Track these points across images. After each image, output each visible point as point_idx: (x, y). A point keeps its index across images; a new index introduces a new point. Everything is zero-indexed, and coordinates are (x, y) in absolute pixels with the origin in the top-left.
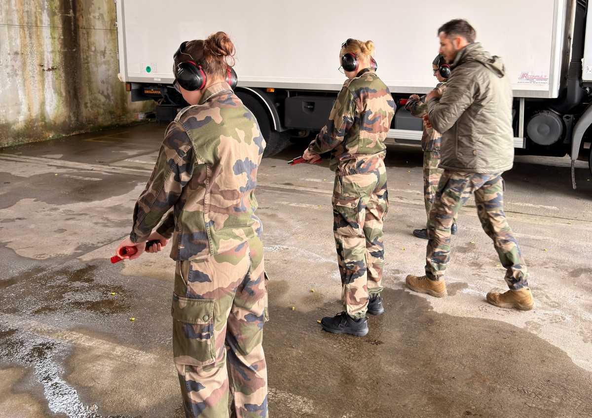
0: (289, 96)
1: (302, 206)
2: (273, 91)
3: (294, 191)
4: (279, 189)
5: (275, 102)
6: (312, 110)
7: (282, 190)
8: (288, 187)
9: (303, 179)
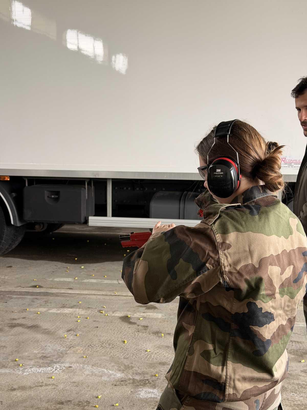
0: (27, 185)
1: (64, 312)
2: (9, 179)
3: (46, 294)
4: (28, 293)
5: (11, 192)
6: (57, 200)
7: (32, 294)
8: (37, 290)
9: (51, 279)
